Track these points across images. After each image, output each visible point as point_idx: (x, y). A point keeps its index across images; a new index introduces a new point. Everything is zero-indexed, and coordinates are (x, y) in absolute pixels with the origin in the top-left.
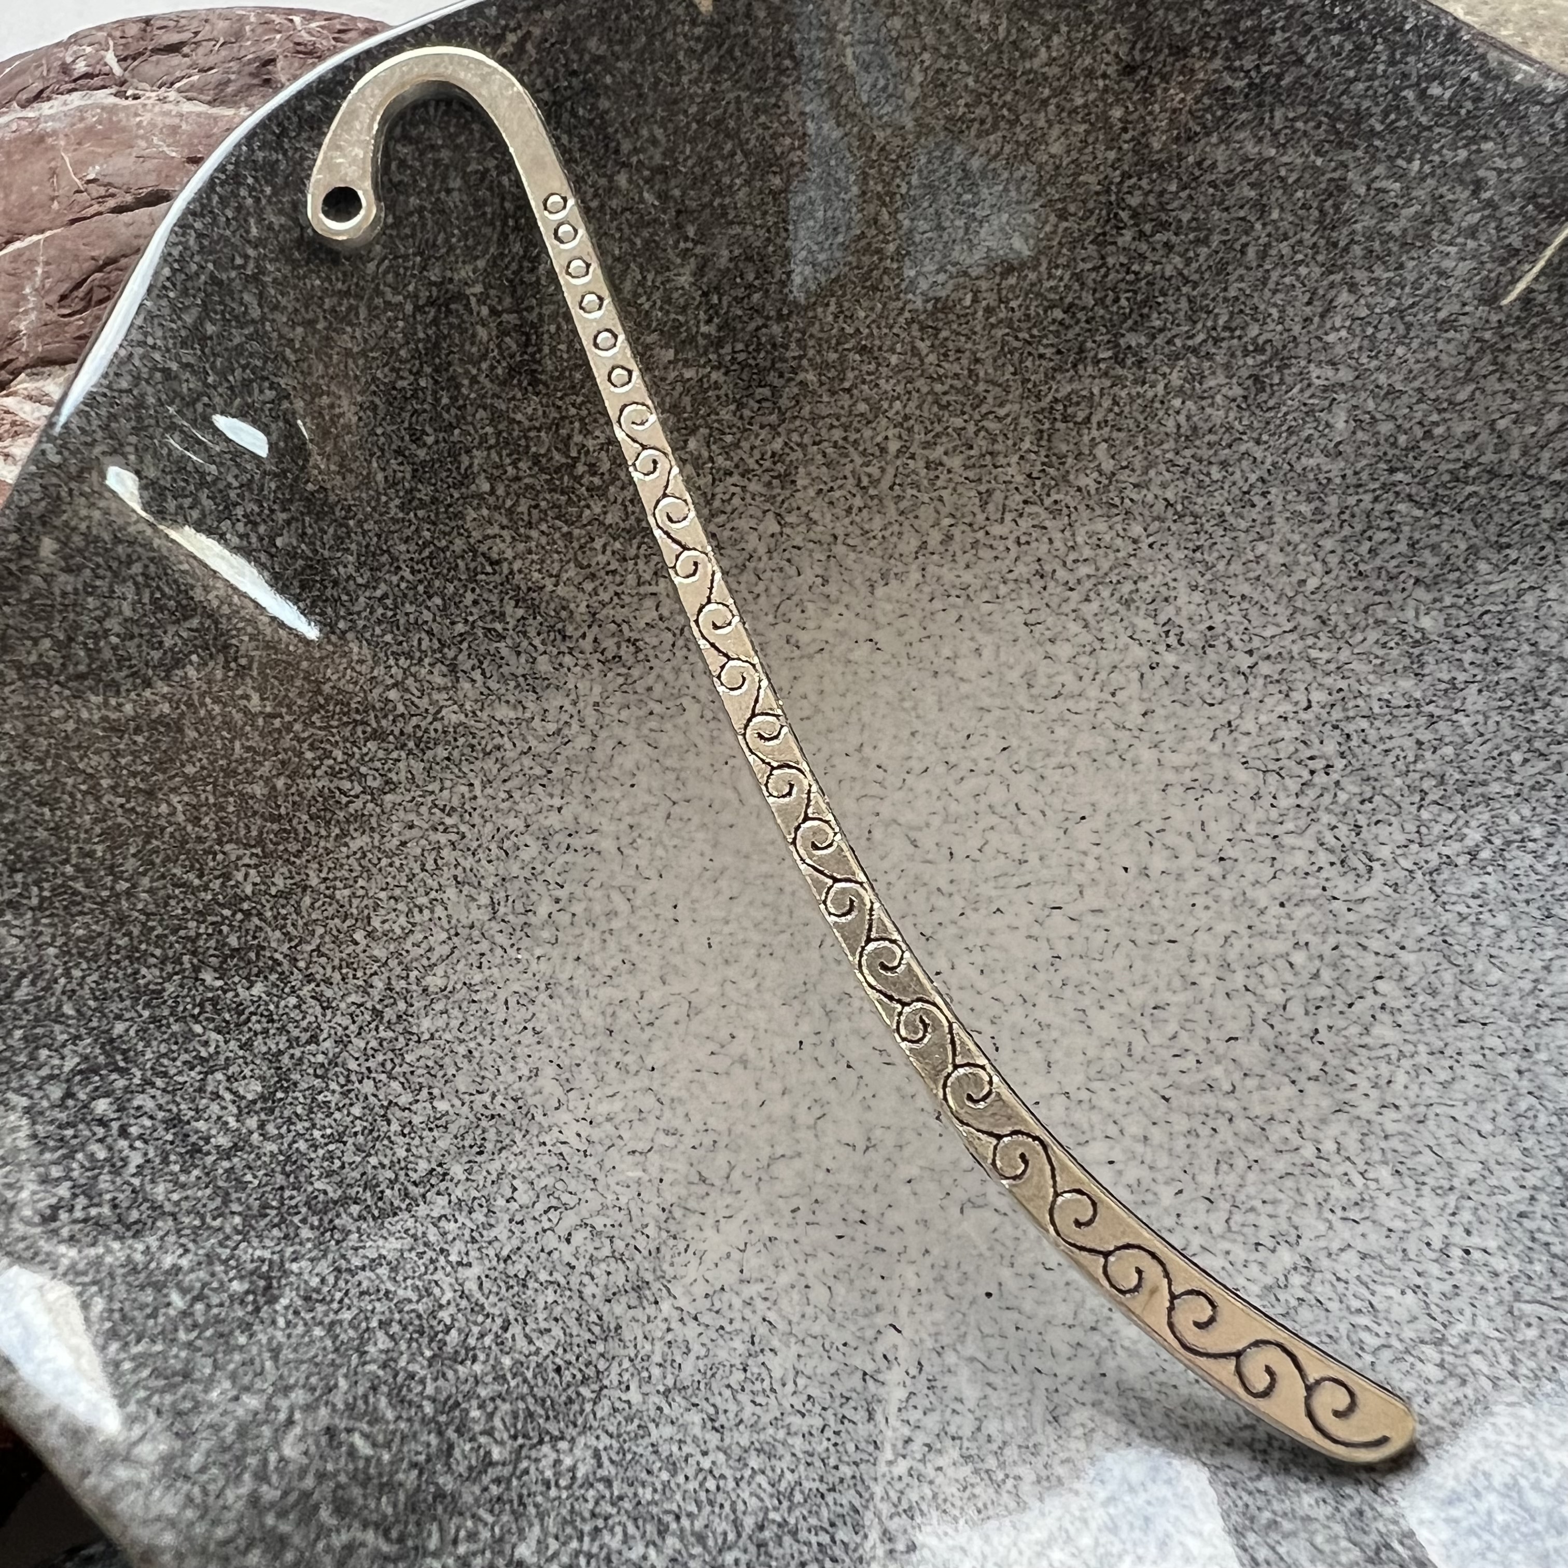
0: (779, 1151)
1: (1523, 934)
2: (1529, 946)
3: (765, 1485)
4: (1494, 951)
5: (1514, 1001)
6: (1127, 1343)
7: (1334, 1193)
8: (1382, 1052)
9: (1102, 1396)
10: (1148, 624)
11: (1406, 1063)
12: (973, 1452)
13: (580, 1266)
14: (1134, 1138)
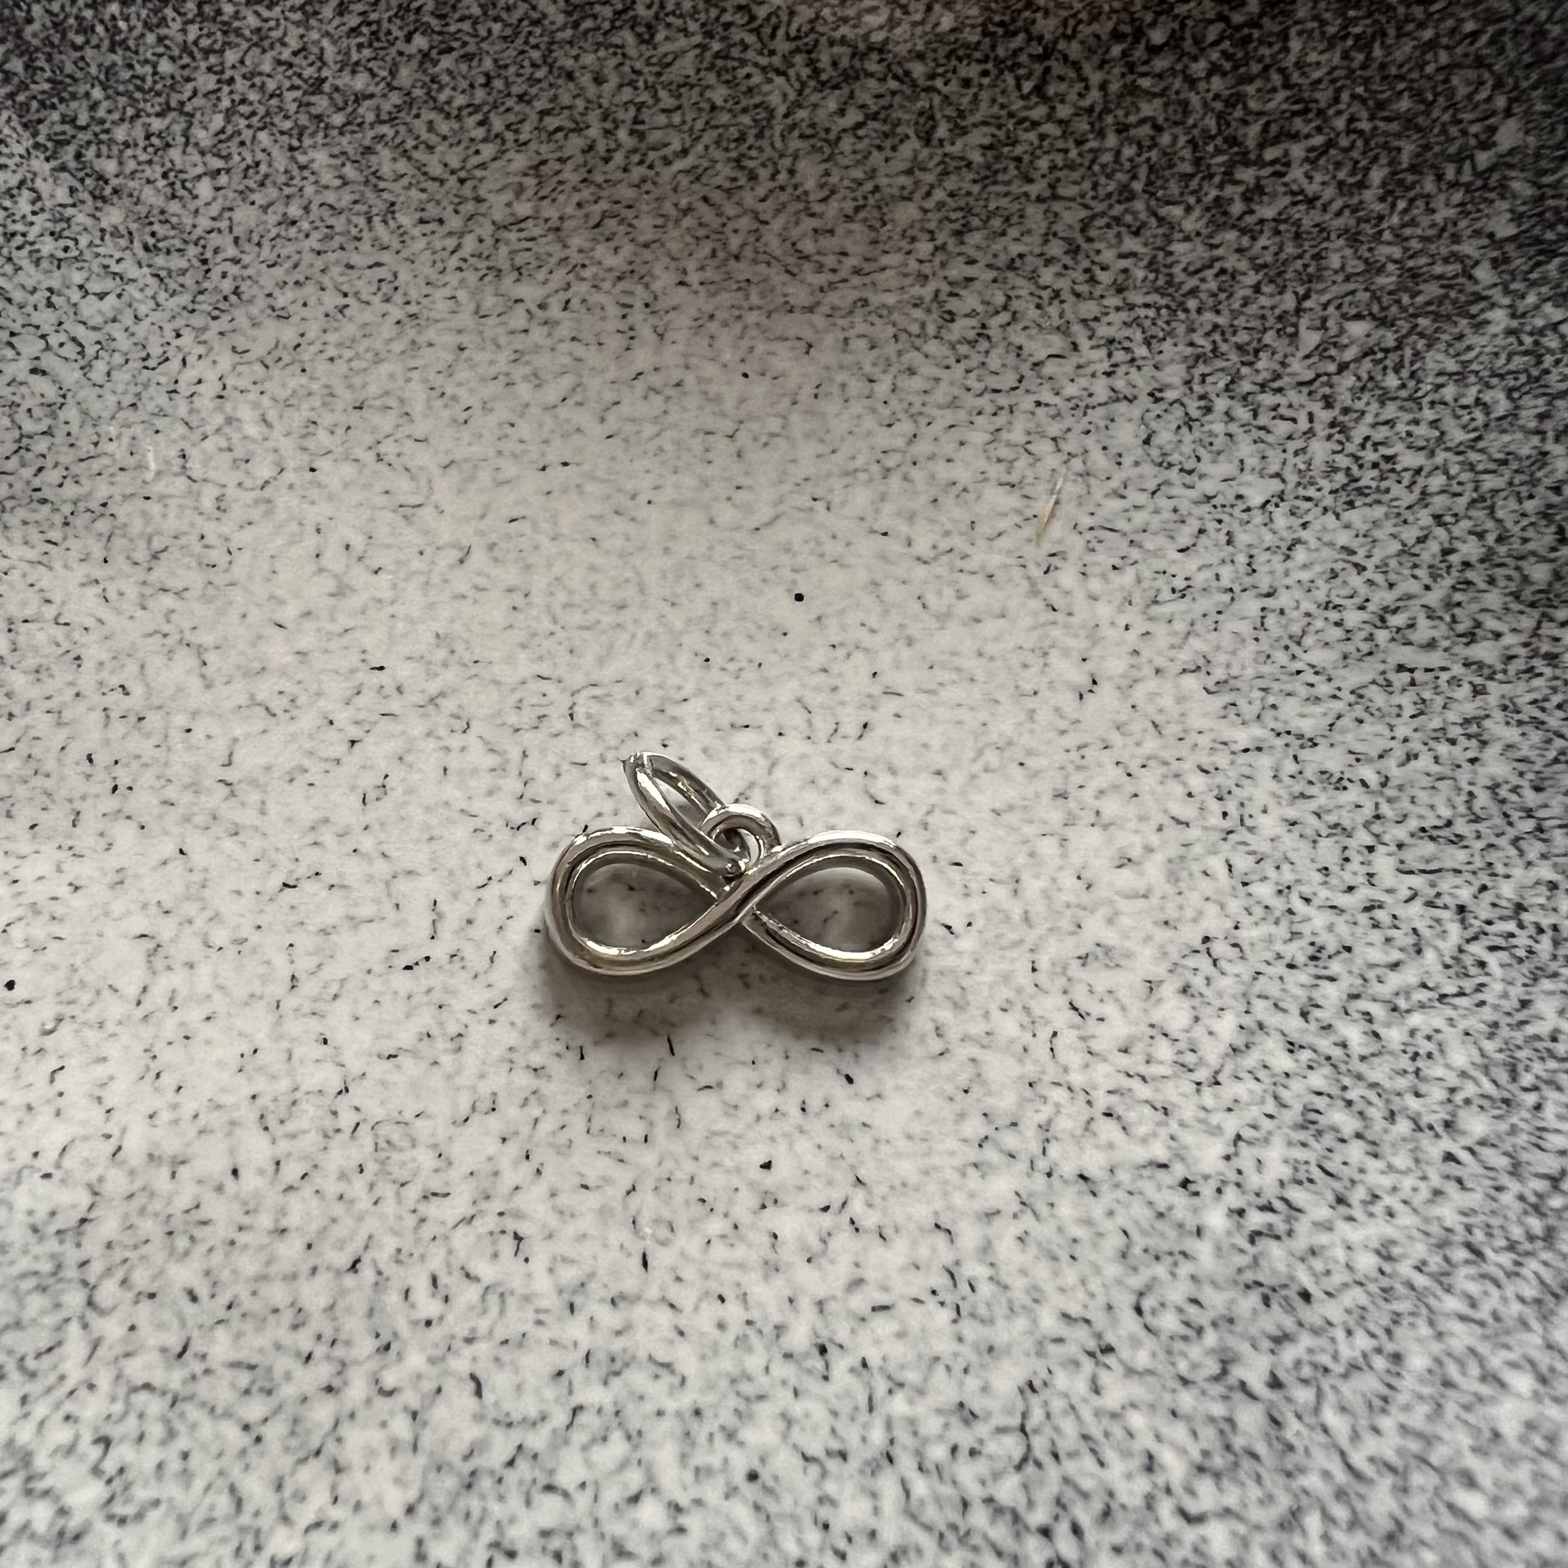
0: (211, 657)
14: (283, 1212)
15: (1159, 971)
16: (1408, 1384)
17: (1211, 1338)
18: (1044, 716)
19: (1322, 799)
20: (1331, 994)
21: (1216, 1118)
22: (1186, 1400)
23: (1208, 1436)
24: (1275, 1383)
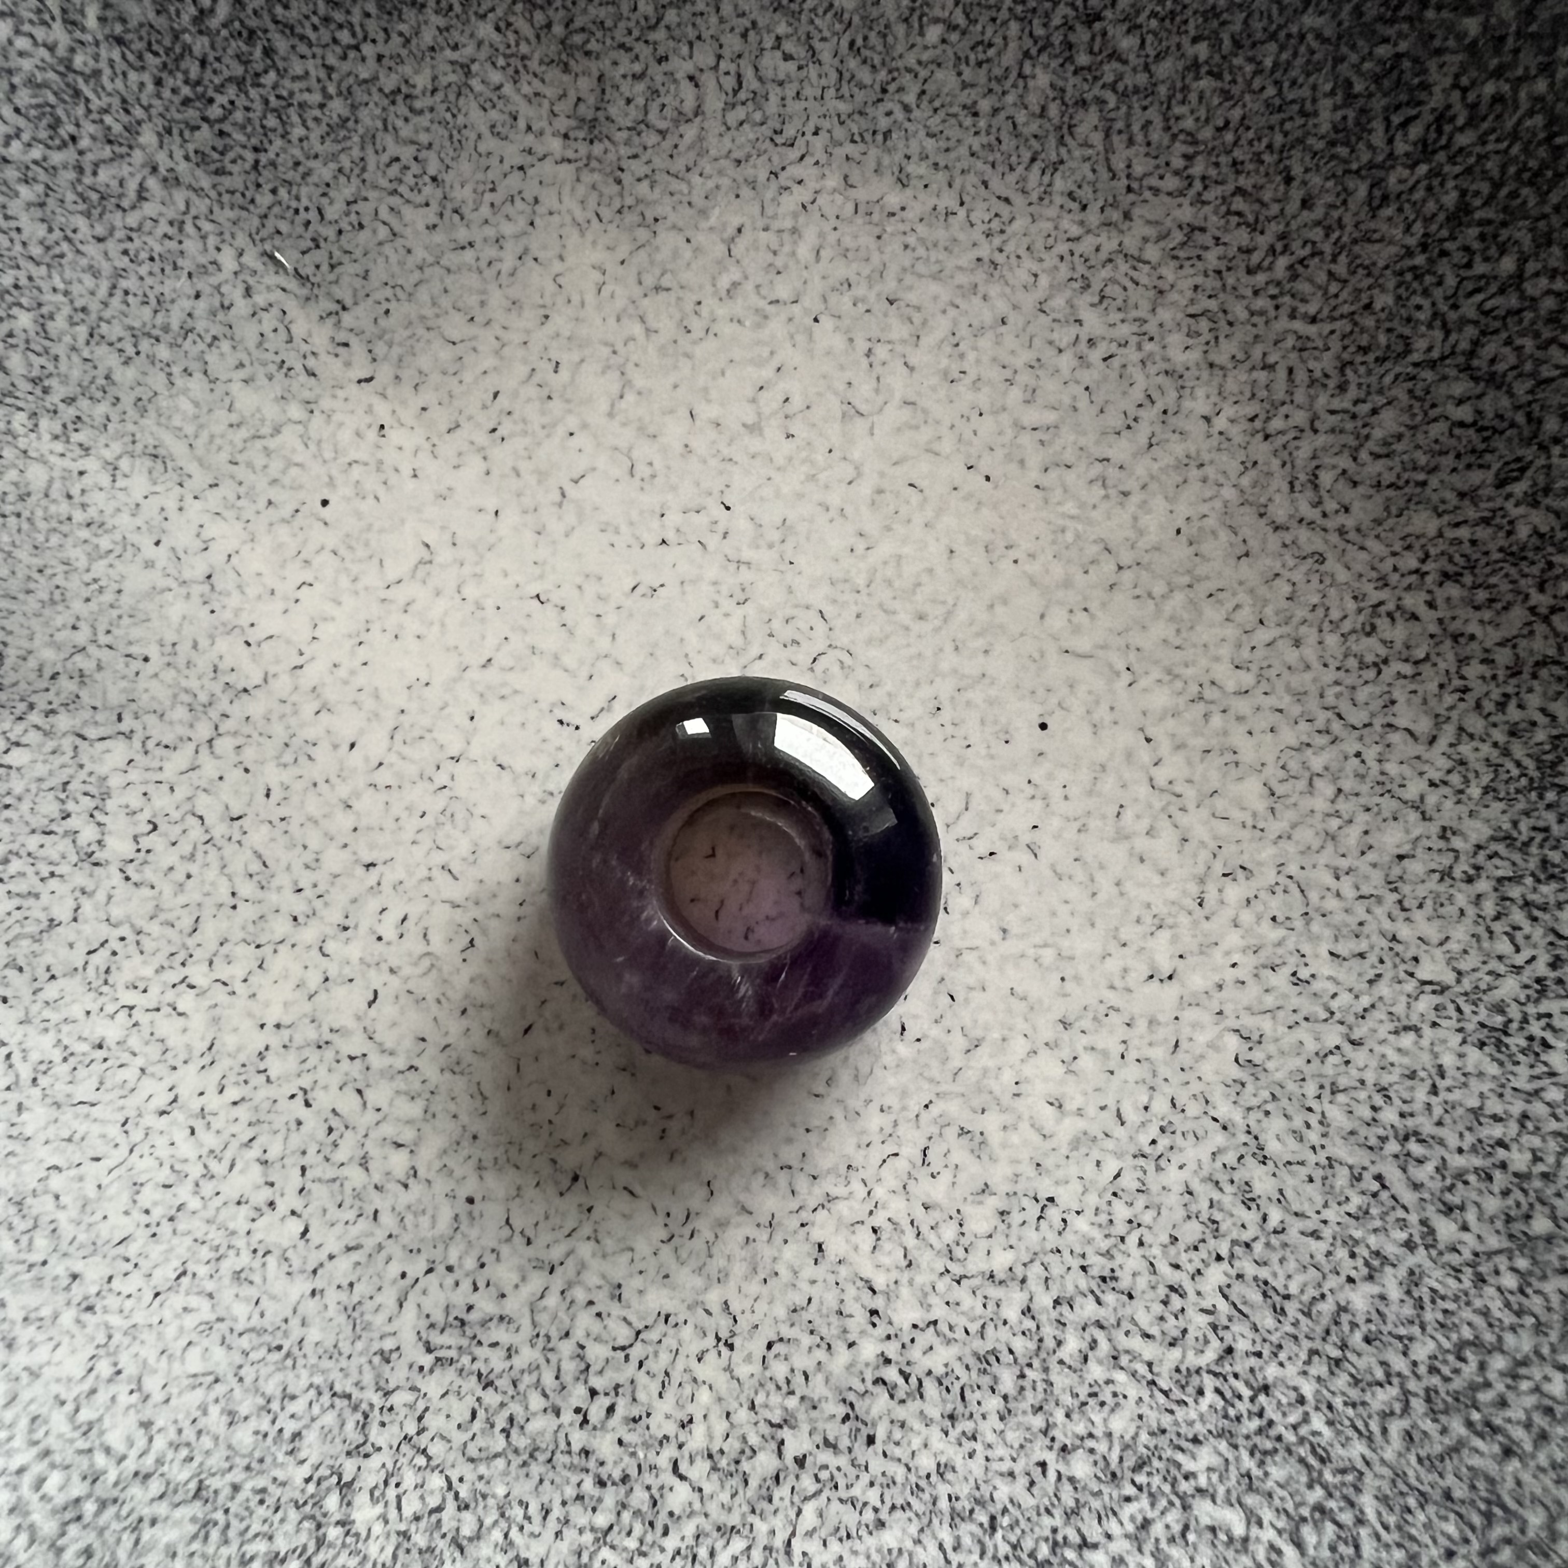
1: (206, 1442)
2: (189, 1434)
3: (306, 96)
4: (220, 1389)
5: (150, 1353)
6: (169, 596)
7: (138, 958)
8: (228, 1155)
9: (139, 521)
10: (938, 1361)
11: (196, 1171)
12: (187, 345)
13: (657, 71)
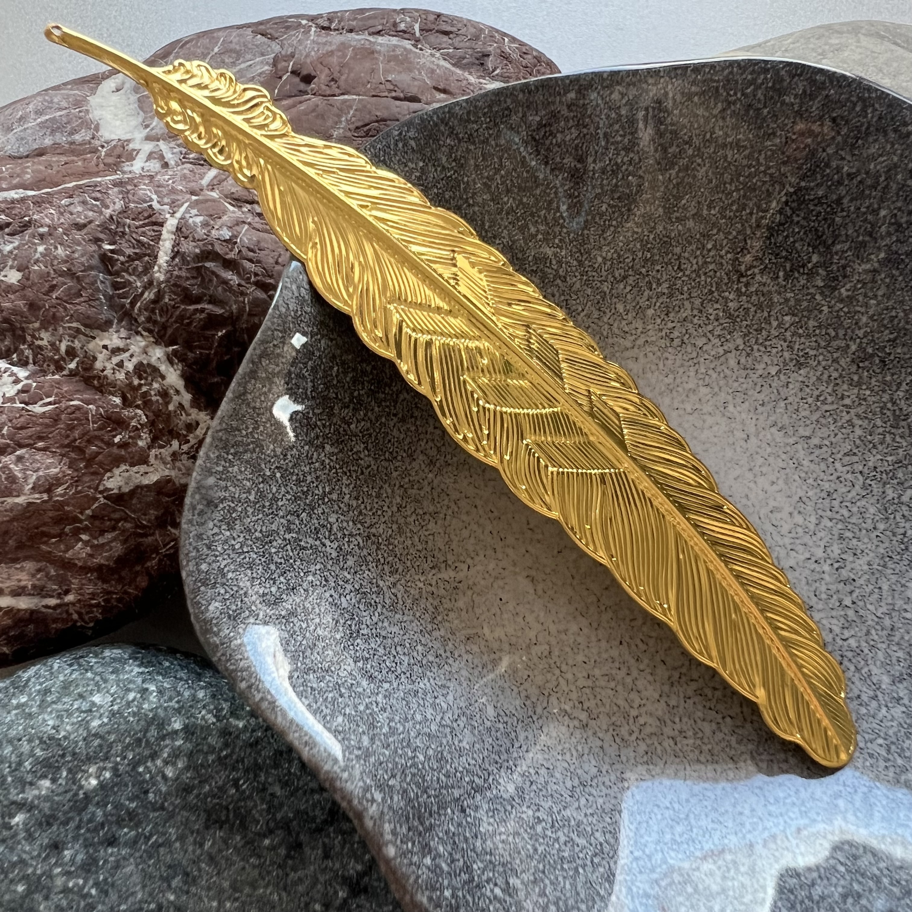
15: (791, 509)
16: (884, 593)
17: (835, 597)
18: (738, 449)
19: (817, 452)
20: (836, 503)
21: (818, 543)
22: (834, 613)
23: (842, 620)
24: (854, 603)
